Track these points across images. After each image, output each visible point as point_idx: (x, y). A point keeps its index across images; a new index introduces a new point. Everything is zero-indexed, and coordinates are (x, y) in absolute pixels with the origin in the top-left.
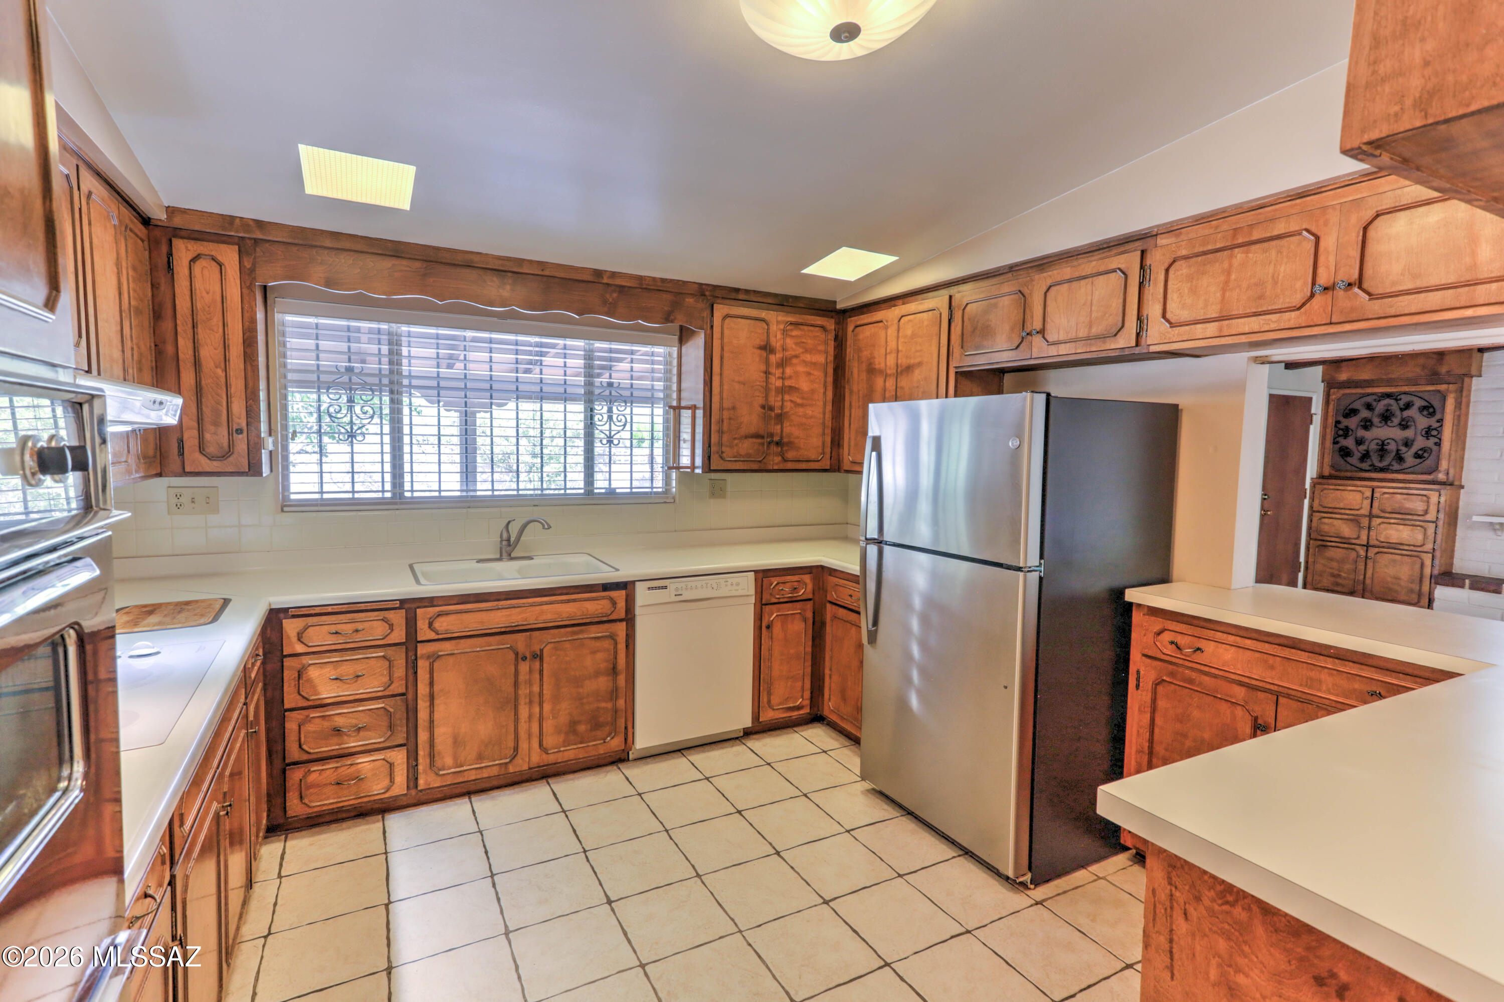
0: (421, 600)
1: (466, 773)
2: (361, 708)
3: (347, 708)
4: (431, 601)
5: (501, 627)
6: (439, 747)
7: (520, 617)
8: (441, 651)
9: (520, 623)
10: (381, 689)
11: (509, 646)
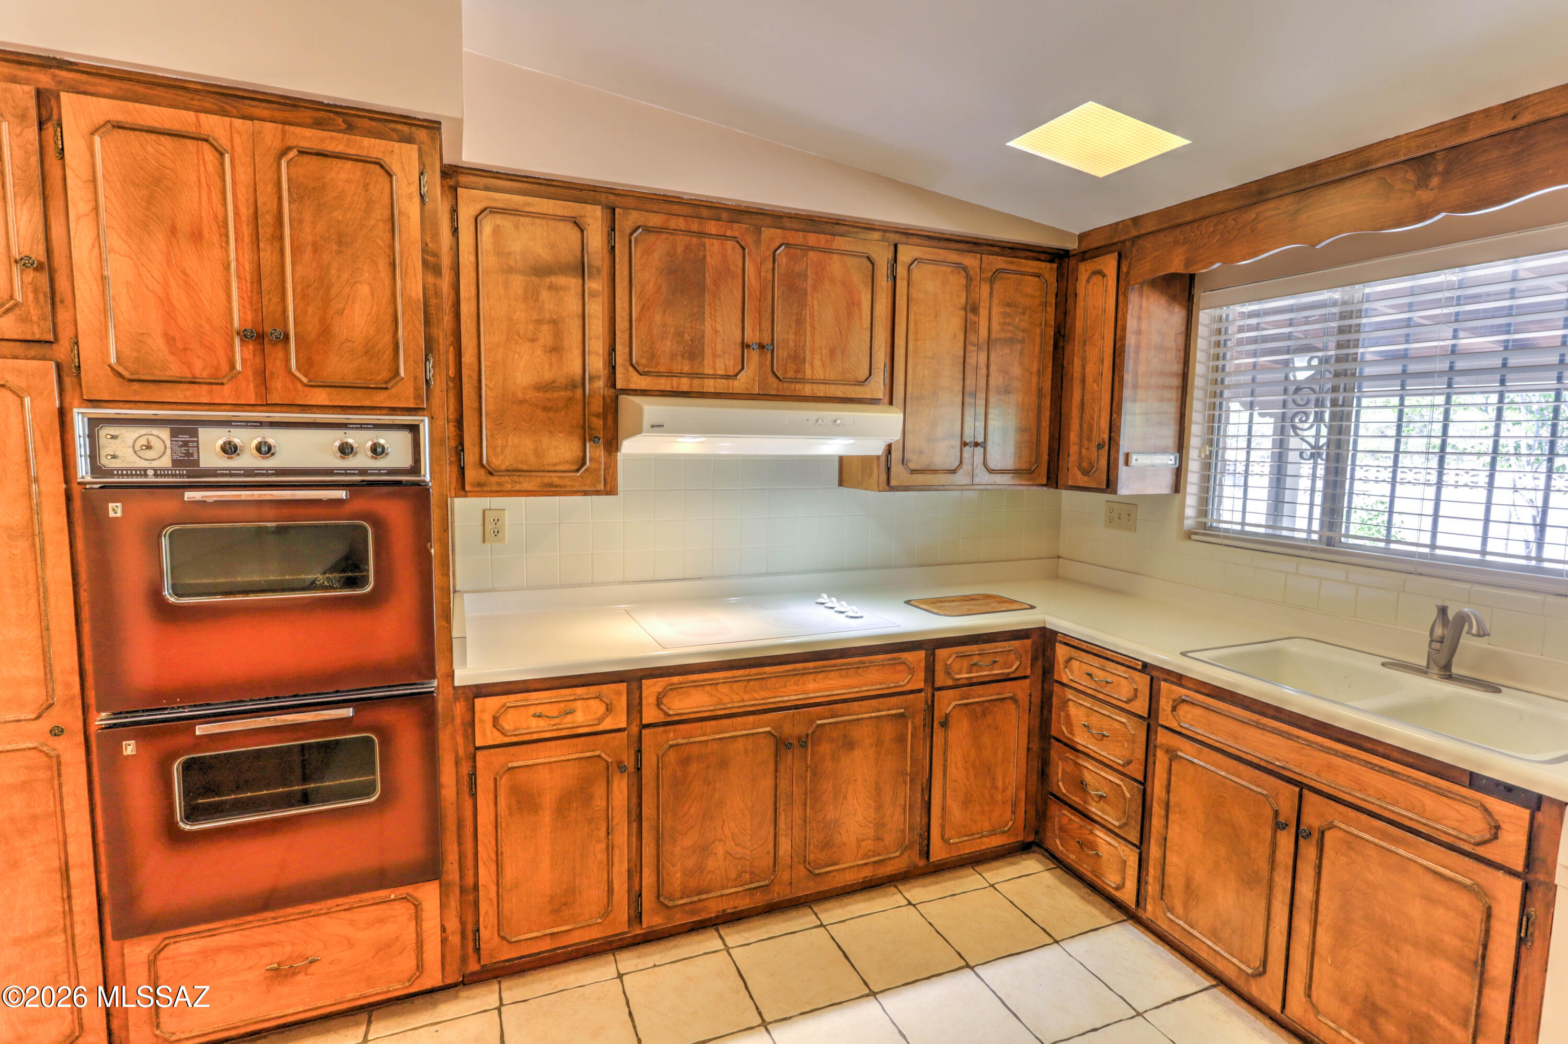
0: (1169, 672)
1: (1196, 941)
2: (1102, 773)
3: (1093, 765)
4: (1179, 679)
5: (1256, 757)
6: (1169, 880)
7: (1292, 756)
8: (1182, 751)
9: (1288, 766)
10: (1121, 762)
11: (1265, 792)
